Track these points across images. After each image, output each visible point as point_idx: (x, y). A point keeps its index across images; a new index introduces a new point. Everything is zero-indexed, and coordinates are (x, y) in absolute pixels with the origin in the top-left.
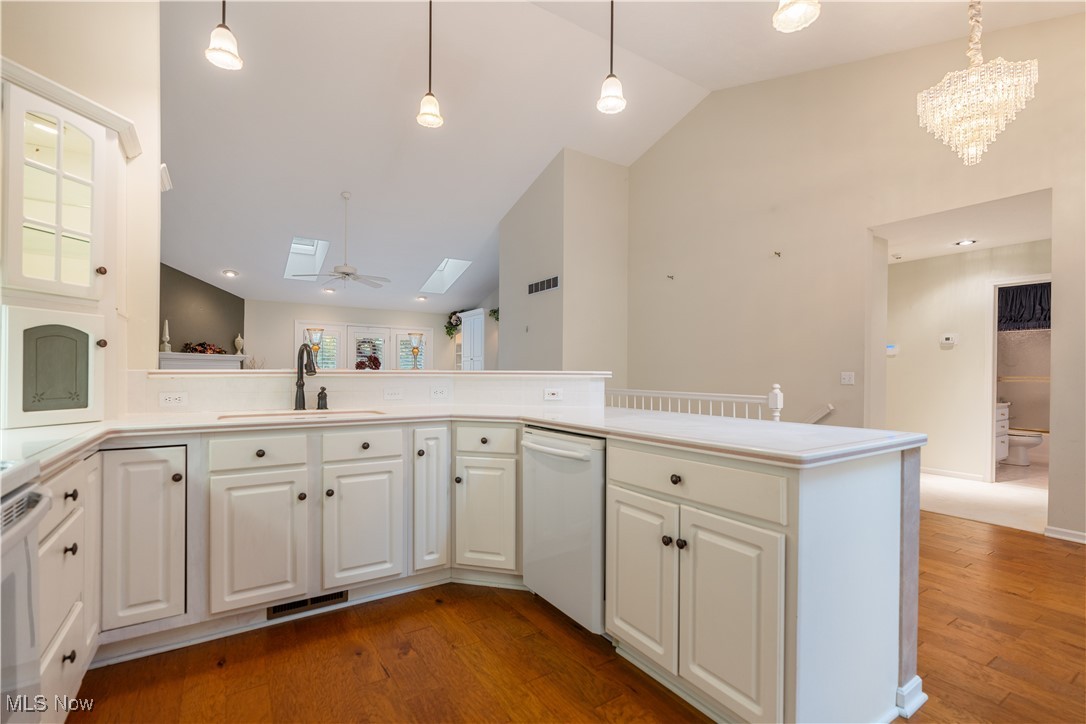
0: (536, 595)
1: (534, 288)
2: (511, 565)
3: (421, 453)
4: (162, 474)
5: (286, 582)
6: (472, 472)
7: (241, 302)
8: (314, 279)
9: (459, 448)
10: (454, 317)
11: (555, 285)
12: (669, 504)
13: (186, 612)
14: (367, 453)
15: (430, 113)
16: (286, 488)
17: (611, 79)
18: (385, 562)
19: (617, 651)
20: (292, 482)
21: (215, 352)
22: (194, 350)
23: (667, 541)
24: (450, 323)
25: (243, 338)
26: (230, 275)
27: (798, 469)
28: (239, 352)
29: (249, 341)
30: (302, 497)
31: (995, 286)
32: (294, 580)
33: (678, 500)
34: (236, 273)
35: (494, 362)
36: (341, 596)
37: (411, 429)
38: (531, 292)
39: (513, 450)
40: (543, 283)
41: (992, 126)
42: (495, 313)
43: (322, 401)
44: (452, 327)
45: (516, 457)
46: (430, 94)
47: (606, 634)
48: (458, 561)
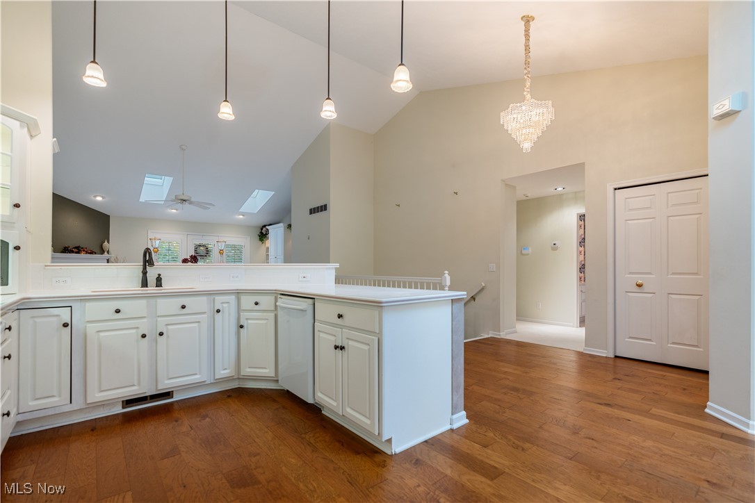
0: (288, 390)
1: (313, 211)
2: (273, 375)
3: (218, 311)
4: (56, 322)
5: (134, 385)
6: (250, 321)
7: (108, 217)
8: (163, 202)
9: (242, 308)
10: (264, 229)
11: (325, 209)
12: (338, 329)
13: (71, 402)
14: (184, 311)
15: (226, 112)
16: (134, 331)
17: (328, 100)
18: (196, 374)
19: (323, 412)
20: (137, 328)
21: (87, 253)
22: (71, 252)
23: (336, 347)
24: (261, 233)
25: (108, 242)
26: (99, 199)
27: (382, 306)
28: (106, 253)
29: (113, 245)
30: (144, 336)
31: (578, 214)
32: (139, 384)
33: (342, 327)
34: (103, 198)
35: (289, 258)
36: (168, 394)
37: (212, 297)
38: (311, 213)
39: (273, 308)
40: (318, 208)
41: (535, 133)
42: (290, 226)
43: (159, 282)
44: (263, 236)
45: (275, 312)
46: (226, 101)
47: (316, 403)
48: (242, 374)
